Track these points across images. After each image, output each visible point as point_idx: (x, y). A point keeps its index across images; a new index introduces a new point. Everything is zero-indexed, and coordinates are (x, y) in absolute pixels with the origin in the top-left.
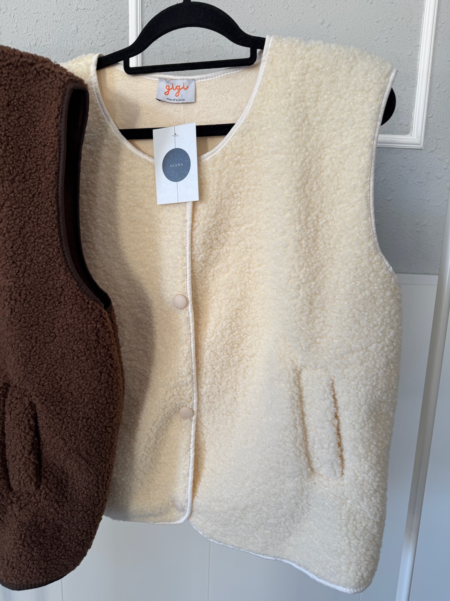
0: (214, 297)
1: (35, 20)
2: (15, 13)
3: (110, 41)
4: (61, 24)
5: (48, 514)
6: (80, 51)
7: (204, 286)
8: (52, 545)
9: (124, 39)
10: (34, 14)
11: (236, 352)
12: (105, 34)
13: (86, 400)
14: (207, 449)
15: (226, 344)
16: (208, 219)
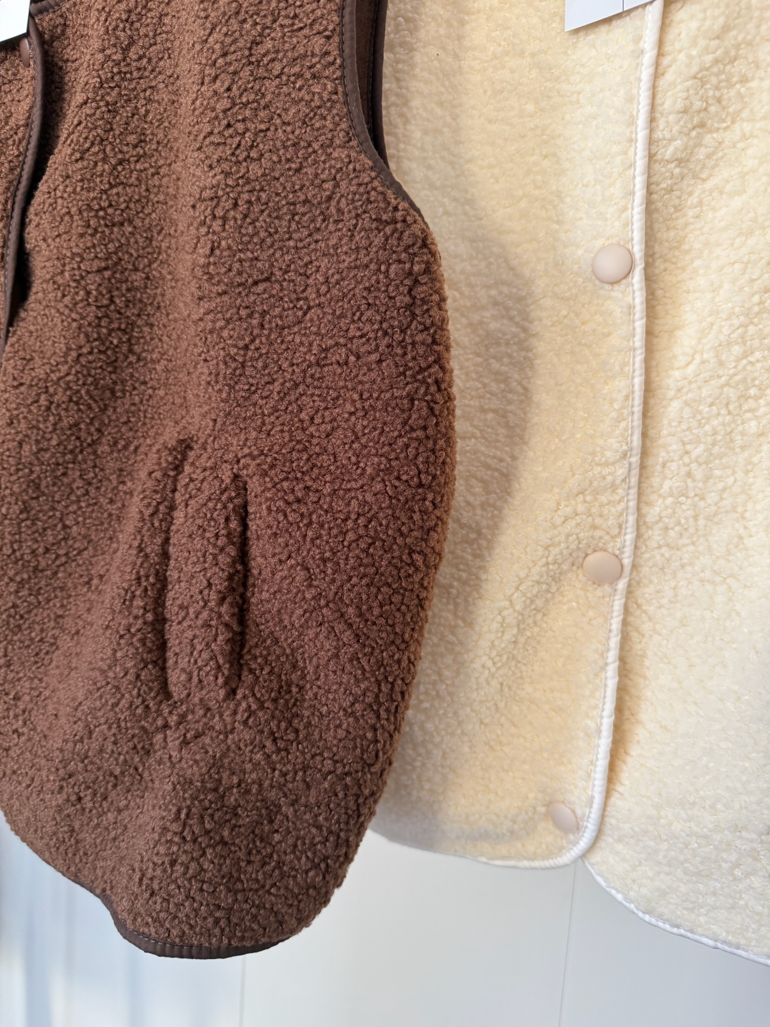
0: (697, 263)
5: (248, 766)
7: (672, 234)
8: (249, 853)
11: (751, 410)
13: (369, 470)
14: (649, 674)
15: (727, 384)
16: (702, 43)
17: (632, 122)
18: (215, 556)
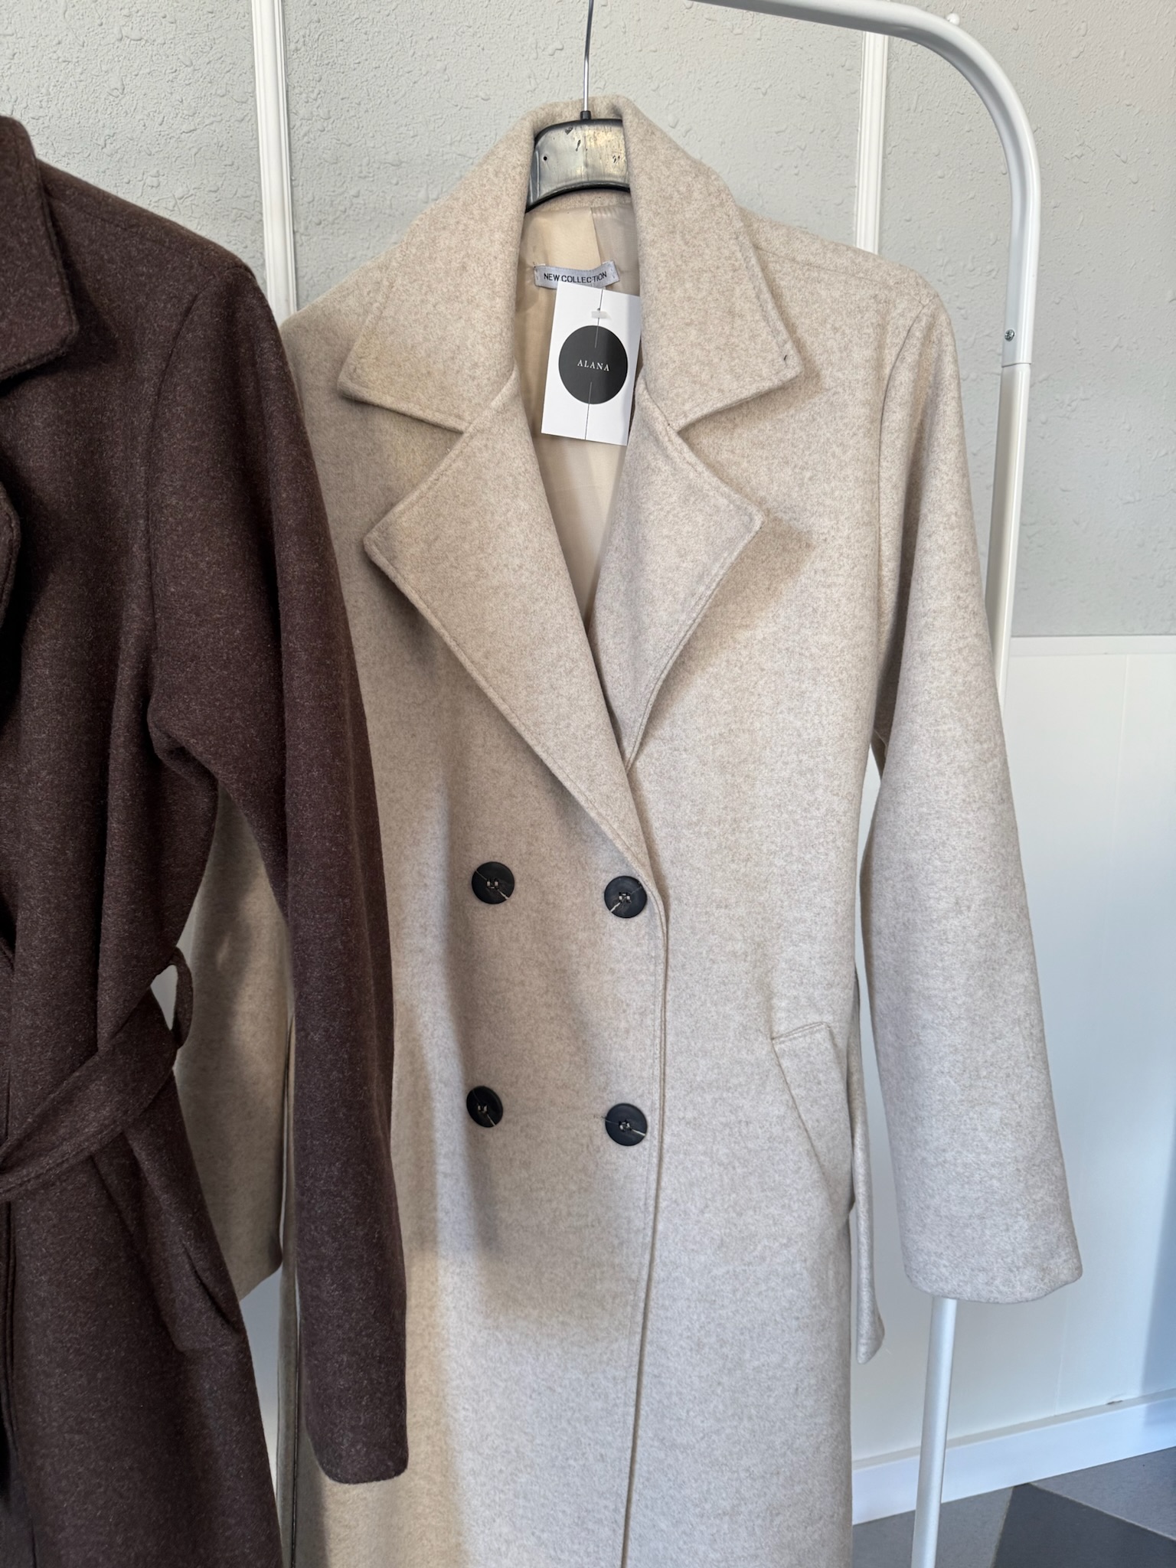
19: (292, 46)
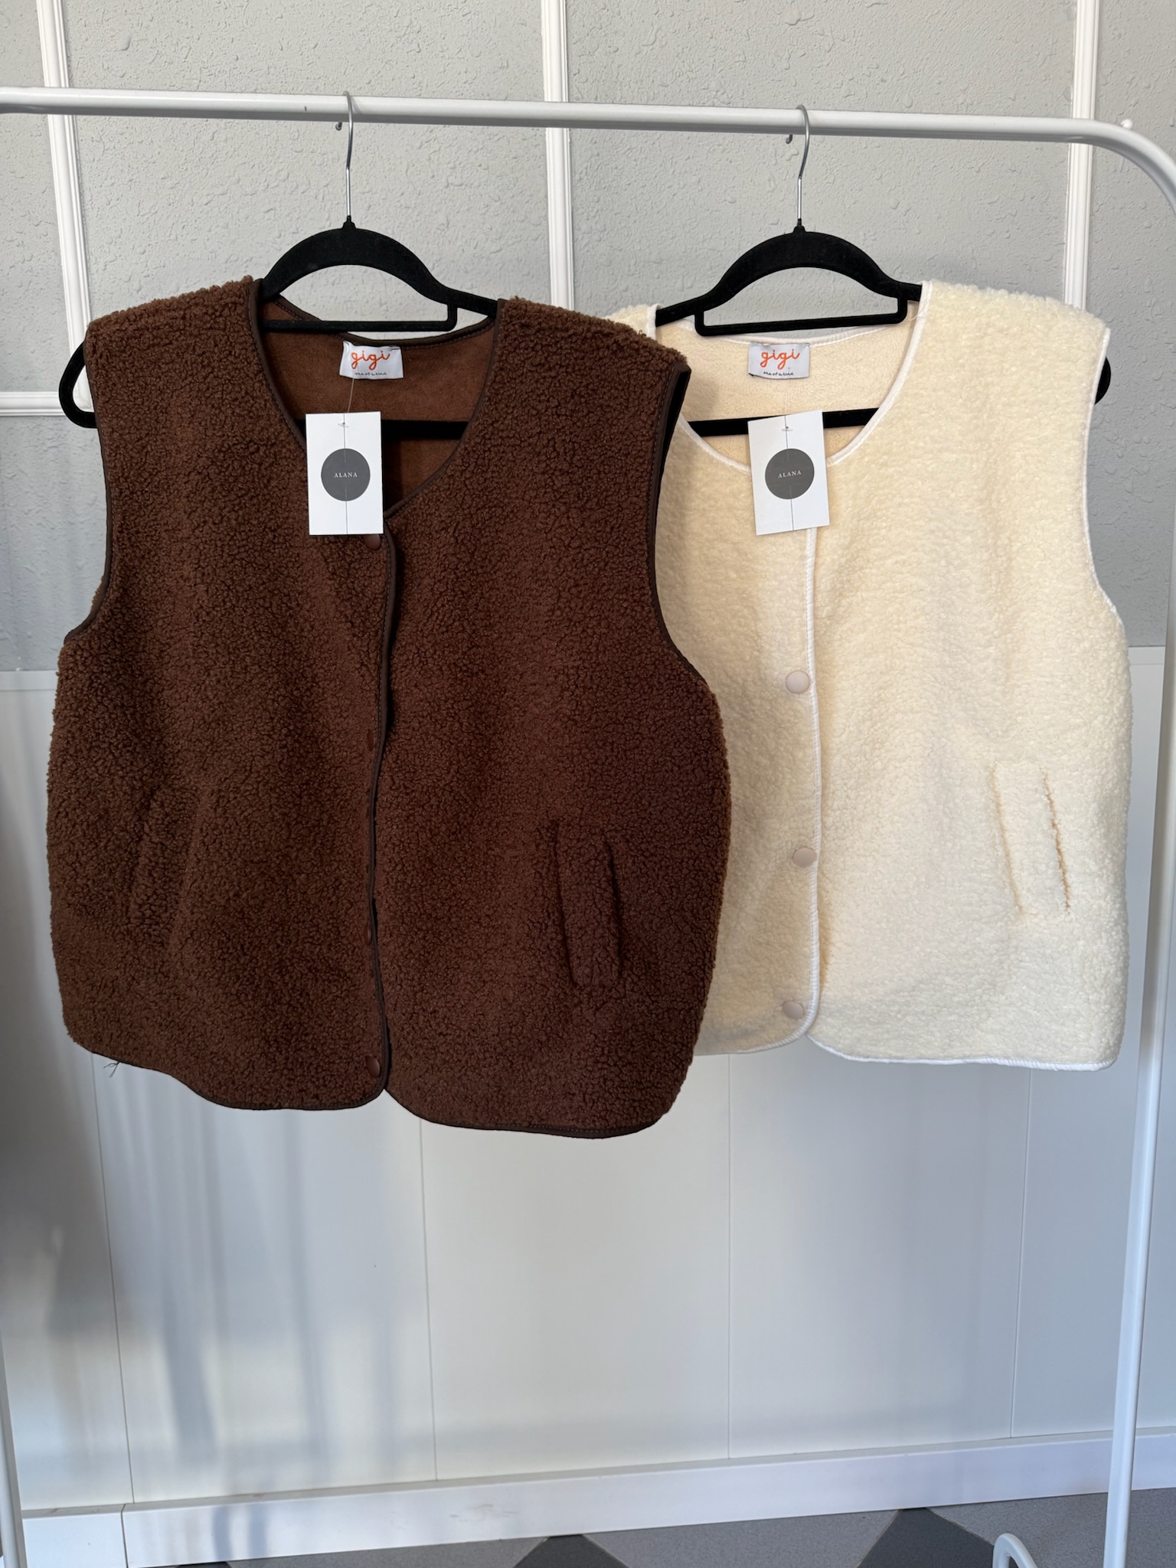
0: (842, 673)
1: (366, 205)
2: (326, 192)
3: (510, 242)
4: (416, 213)
5: (637, 1015)
6: (453, 262)
7: (826, 657)
8: (643, 1067)
9: (537, 239)
10: (364, 193)
11: (878, 756)
12: (500, 230)
13: (691, 832)
15: (865, 744)
16: (840, 552)
17: (802, 599)
18: (601, 895)
19: (577, 177)
